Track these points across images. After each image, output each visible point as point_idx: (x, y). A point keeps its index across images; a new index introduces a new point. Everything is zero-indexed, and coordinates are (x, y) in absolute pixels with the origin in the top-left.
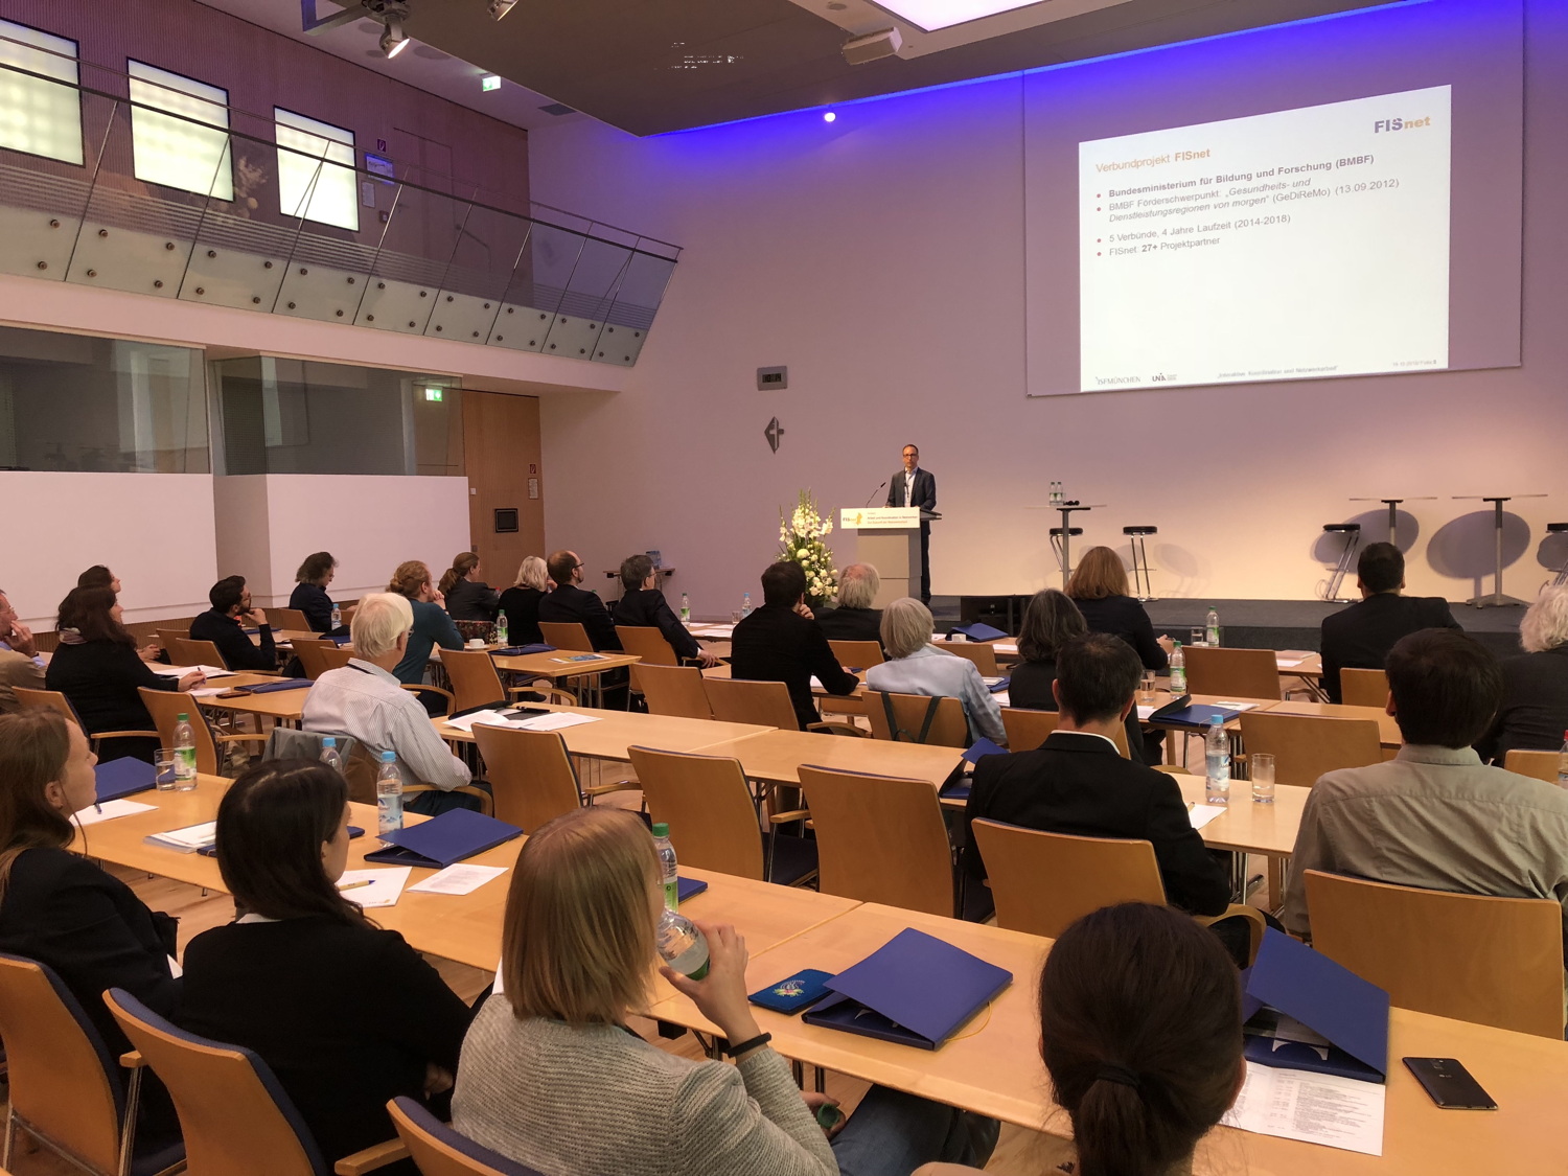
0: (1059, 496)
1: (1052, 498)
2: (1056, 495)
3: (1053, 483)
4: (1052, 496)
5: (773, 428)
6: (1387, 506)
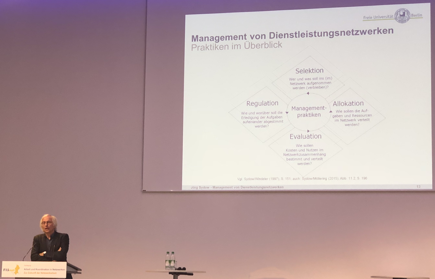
0: (172, 263)
1: (167, 264)
2: (170, 262)
3: (168, 253)
4: (168, 262)
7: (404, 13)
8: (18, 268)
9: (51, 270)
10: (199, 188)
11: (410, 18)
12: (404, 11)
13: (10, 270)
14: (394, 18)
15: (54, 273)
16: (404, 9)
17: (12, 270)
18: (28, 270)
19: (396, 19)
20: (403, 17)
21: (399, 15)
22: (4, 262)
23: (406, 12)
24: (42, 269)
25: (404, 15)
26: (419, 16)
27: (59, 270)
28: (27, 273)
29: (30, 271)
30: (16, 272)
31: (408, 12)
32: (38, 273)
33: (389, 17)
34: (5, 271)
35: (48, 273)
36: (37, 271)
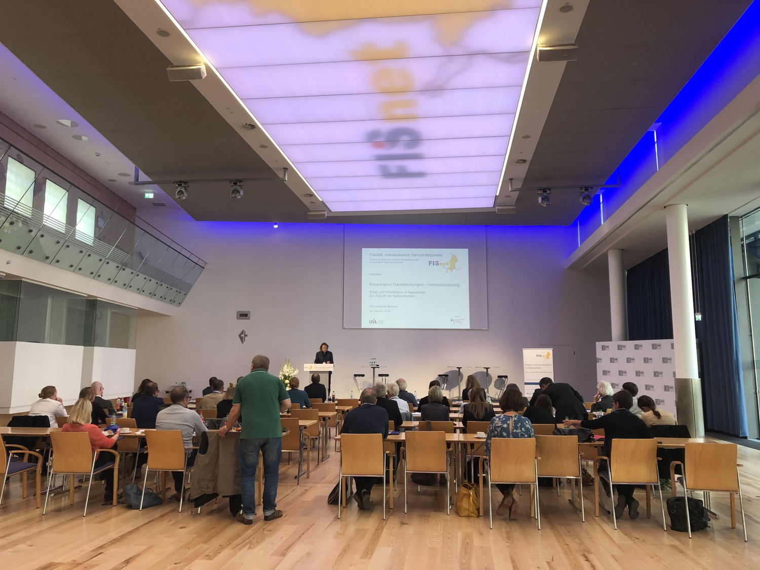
0: (374, 363)
5: (242, 334)
8: (311, 367)
17: (308, 368)
22: (305, 365)
30: (311, 369)
34: (305, 368)
35: (321, 369)
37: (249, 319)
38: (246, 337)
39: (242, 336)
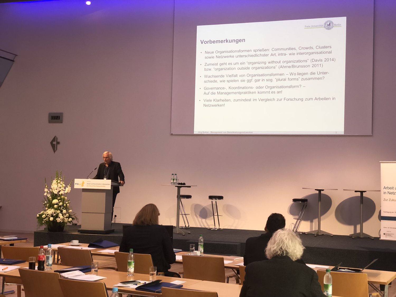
0: (175, 180)
1: (172, 181)
3: (173, 174)
5: (55, 141)
6: (317, 192)
7: (330, 23)
9: (102, 184)
10: (202, 132)
11: (333, 27)
12: (330, 22)
13: (79, 184)
14: (323, 27)
15: (104, 186)
16: (330, 21)
17: (80, 184)
18: (89, 184)
19: (325, 27)
20: (329, 26)
21: (327, 25)
23: (331, 23)
24: (97, 184)
25: (330, 25)
26: (339, 25)
27: (107, 184)
28: (88, 186)
29: (90, 185)
31: (332, 22)
32: (95, 186)
33: (321, 26)
34: (76, 184)
35: (100, 186)
36: (94, 185)
37: (62, 123)
38: (58, 145)
39: (55, 143)
